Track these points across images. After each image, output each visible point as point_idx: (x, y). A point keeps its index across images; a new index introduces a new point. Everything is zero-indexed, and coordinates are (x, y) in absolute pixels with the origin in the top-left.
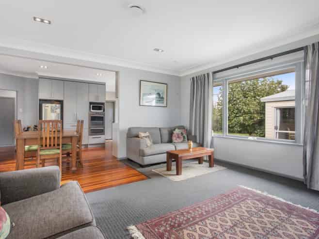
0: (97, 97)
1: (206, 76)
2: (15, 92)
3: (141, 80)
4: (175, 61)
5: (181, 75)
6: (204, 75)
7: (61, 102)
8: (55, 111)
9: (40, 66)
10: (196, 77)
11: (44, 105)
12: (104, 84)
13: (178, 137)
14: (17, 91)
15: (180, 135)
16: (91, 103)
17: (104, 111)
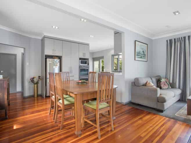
0: (84, 54)
1: (187, 38)
2: (23, 49)
3: (136, 41)
4: (167, 26)
5: (153, 38)
6: (185, 38)
7: (60, 58)
8: (56, 64)
9: (52, 27)
10: (175, 39)
11: (48, 59)
12: (88, 45)
13: (165, 85)
14: (24, 48)
15: (165, 83)
16: (80, 59)
17: (88, 65)
